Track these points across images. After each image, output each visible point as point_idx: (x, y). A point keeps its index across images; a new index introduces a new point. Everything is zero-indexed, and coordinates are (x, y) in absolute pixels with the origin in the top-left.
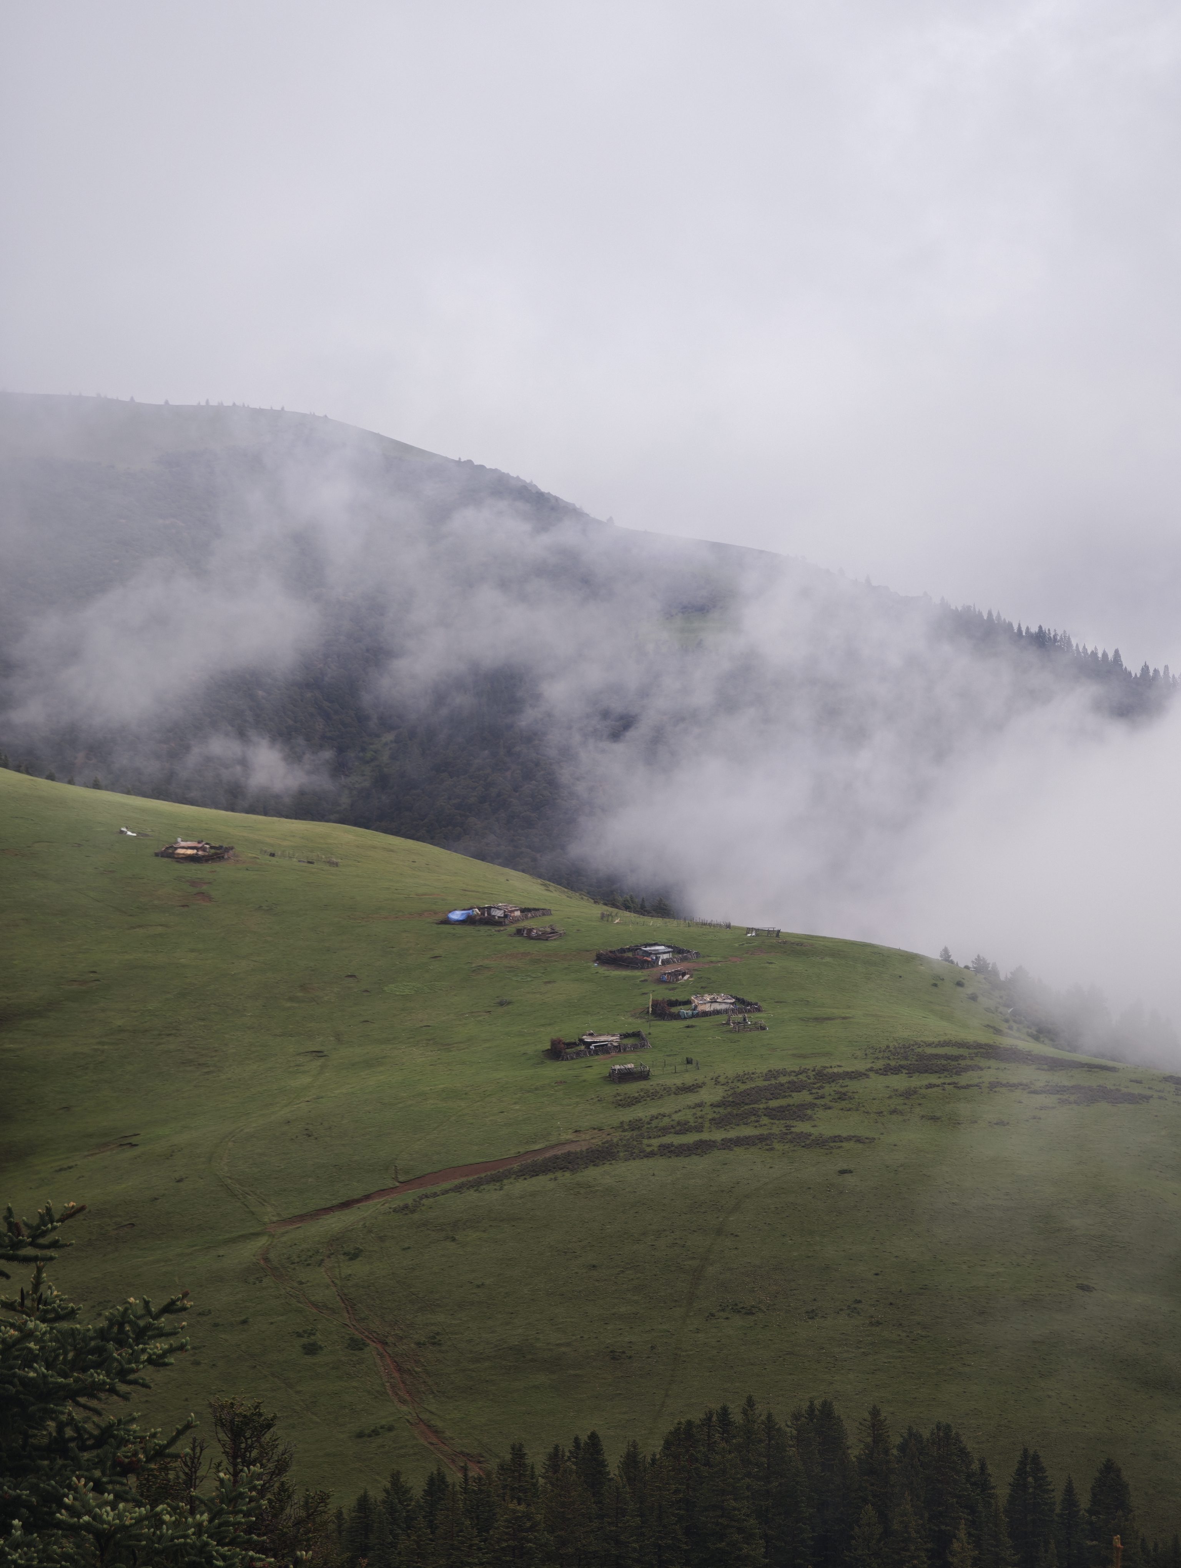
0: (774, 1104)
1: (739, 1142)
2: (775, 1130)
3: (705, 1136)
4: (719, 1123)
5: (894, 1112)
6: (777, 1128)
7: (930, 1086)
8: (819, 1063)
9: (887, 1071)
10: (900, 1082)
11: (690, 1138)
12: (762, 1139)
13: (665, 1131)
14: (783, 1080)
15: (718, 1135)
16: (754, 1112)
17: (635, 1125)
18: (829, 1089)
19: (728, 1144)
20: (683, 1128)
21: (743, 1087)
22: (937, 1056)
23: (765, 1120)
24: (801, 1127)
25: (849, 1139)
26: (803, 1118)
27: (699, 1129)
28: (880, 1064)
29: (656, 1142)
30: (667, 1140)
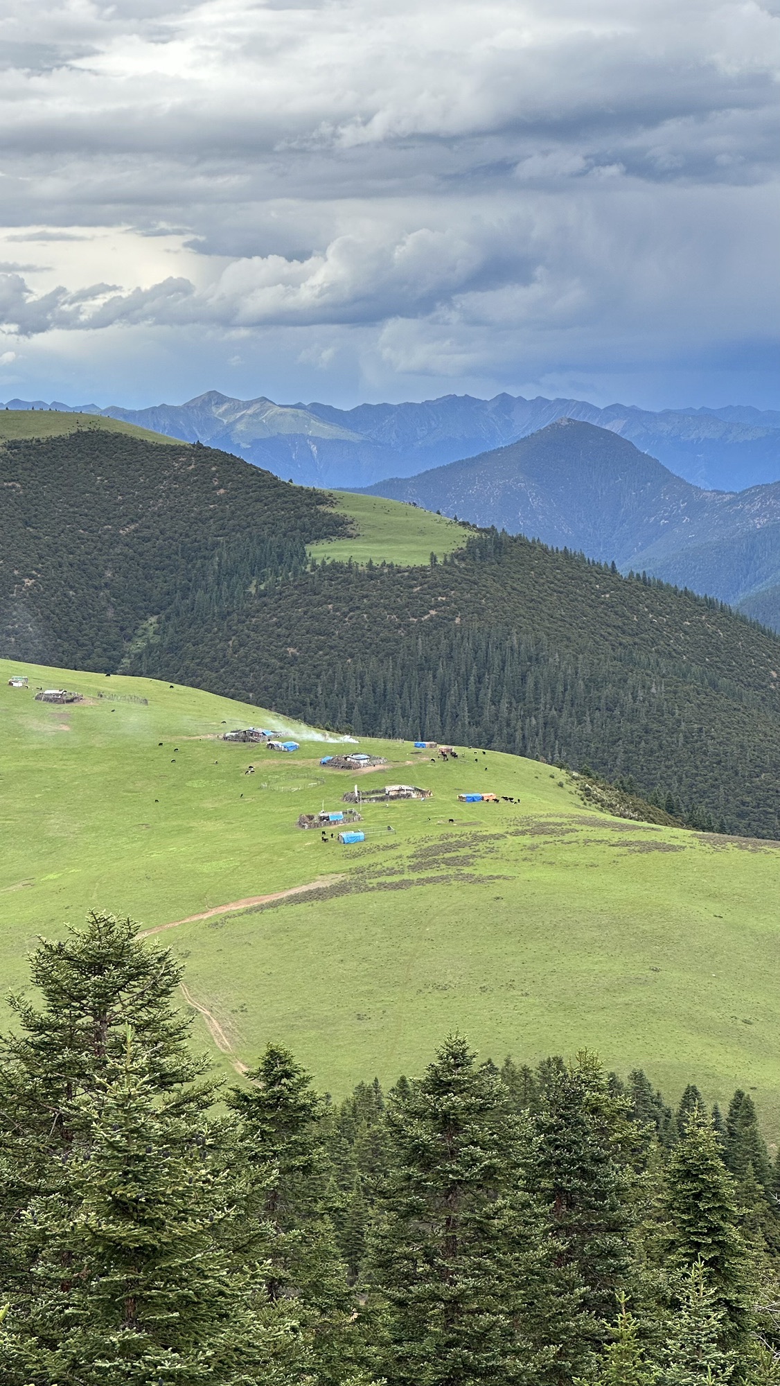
0: (447, 855)
1: (429, 880)
2: (451, 872)
3: (405, 877)
4: (413, 868)
5: (525, 859)
6: (452, 871)
7: (546, 843)
8: (474, 829)
9: (516, 833)
10: (527, 840)
11: (396, 879)
12: (443, 878)
13: (380, 873)
14: (452, 840)
15: (415, 876)
16: (435, 861)
17: (359, 871)
18: (481, 846)
19: (421, 882)
20: (392, 872)
21: (426, 845)
22: (549, 824)
23: (443, 866)
24: (467, 870)
25: (498, 877)
26: (468, 864)
27: (402, 872)
28: (512, 829)
29: (375, 881)
30: (382, 879)
